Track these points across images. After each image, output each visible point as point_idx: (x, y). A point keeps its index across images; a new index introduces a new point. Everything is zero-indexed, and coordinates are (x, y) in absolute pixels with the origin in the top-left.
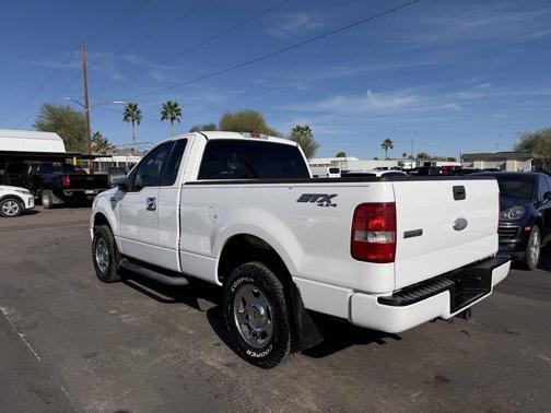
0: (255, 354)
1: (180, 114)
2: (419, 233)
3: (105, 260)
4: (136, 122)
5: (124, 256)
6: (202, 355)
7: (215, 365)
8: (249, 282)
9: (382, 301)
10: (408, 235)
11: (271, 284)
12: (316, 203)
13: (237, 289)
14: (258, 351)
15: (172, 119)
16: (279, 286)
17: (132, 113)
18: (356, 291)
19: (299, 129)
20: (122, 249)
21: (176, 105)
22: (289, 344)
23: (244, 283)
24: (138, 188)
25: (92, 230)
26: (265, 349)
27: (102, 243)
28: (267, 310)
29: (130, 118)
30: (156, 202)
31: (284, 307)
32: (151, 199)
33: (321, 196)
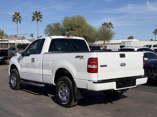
0: (64, 103)
1: (42, 18)
2: (106, 66)
3: (15, 82)
4: (18, 22)
5: (22, 79)
6: (49, 105)
7: (53, 107)
8: (63, 82)
9: (94, 82)
10: (101, 66)
11: (69, 82)
12: (79, 58)
13: (59, 85)
14: (65, 102)
15: (37, 20)
16: (71, 82)
17: (17, 18)
18: (88, 81)
19: (105, 24)
20: (21, 77)
21: (39, 13)
22: (73, 99)
23: (61, 83)
24: (28, 55)
25: (9, 71)
26: (67, 101)
27: (13, 76)
28: (68, 90)
29: (16, 20)
30: (35, 60)
31: (72, 88)
32: (33, 59)
33: (81, 56)
